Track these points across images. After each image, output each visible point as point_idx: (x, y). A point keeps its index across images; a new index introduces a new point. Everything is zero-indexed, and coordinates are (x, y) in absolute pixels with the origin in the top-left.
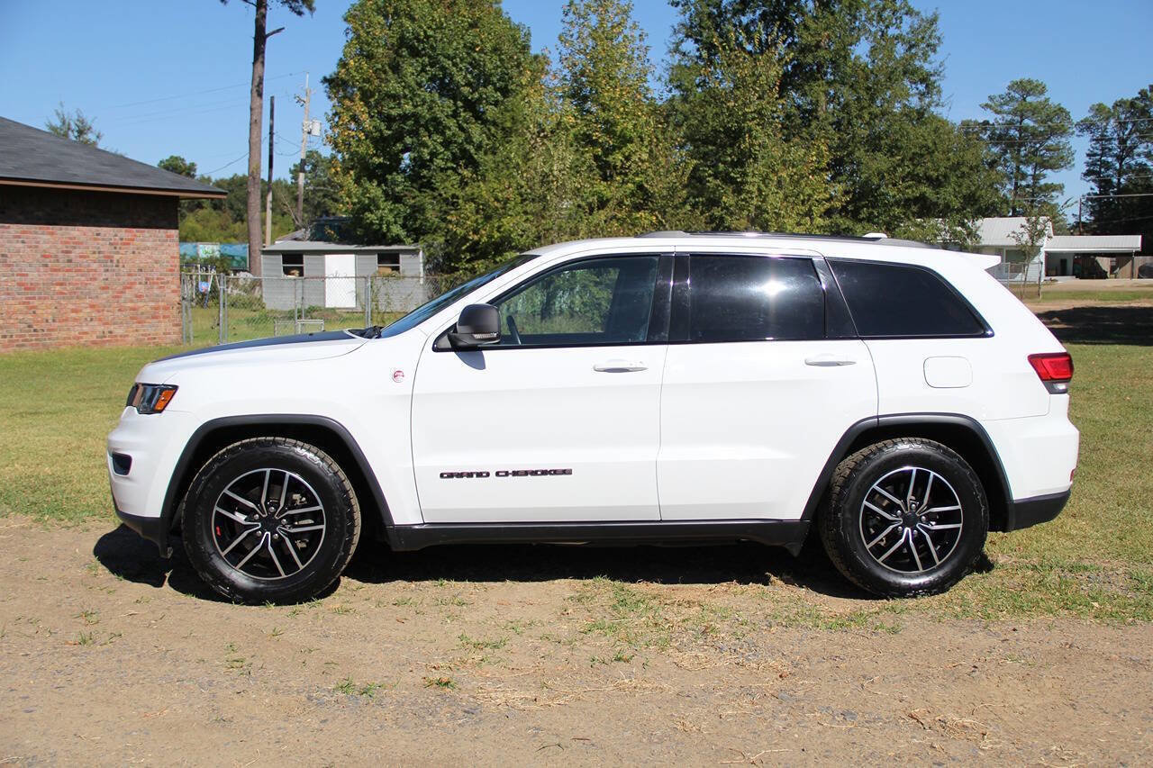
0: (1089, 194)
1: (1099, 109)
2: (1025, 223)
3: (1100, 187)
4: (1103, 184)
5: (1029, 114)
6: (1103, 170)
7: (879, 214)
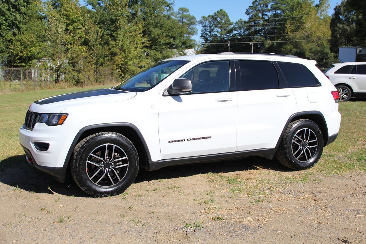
0: (202, 43)
1: (204, 17)
2: (194, 51)
3: (205, 41)
4: (206, 40)
5: (185, 18)
6: (205, 35)
7: (158, 48)
